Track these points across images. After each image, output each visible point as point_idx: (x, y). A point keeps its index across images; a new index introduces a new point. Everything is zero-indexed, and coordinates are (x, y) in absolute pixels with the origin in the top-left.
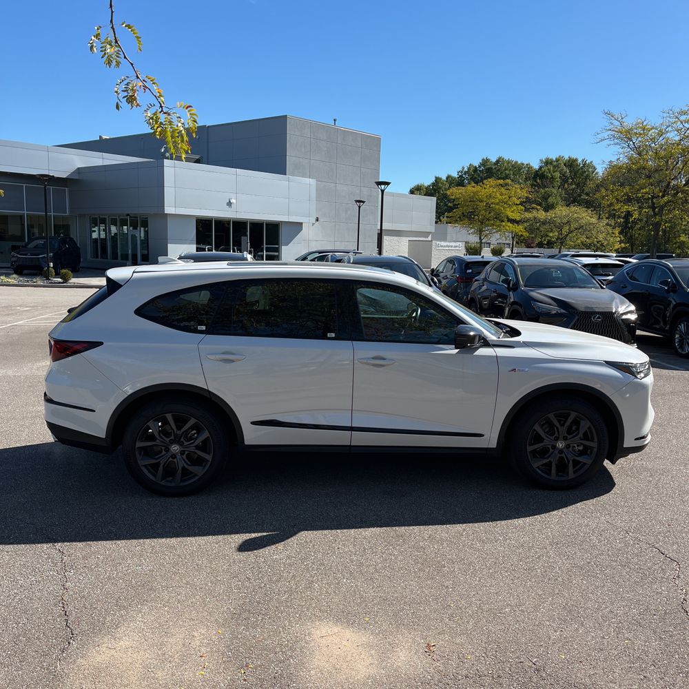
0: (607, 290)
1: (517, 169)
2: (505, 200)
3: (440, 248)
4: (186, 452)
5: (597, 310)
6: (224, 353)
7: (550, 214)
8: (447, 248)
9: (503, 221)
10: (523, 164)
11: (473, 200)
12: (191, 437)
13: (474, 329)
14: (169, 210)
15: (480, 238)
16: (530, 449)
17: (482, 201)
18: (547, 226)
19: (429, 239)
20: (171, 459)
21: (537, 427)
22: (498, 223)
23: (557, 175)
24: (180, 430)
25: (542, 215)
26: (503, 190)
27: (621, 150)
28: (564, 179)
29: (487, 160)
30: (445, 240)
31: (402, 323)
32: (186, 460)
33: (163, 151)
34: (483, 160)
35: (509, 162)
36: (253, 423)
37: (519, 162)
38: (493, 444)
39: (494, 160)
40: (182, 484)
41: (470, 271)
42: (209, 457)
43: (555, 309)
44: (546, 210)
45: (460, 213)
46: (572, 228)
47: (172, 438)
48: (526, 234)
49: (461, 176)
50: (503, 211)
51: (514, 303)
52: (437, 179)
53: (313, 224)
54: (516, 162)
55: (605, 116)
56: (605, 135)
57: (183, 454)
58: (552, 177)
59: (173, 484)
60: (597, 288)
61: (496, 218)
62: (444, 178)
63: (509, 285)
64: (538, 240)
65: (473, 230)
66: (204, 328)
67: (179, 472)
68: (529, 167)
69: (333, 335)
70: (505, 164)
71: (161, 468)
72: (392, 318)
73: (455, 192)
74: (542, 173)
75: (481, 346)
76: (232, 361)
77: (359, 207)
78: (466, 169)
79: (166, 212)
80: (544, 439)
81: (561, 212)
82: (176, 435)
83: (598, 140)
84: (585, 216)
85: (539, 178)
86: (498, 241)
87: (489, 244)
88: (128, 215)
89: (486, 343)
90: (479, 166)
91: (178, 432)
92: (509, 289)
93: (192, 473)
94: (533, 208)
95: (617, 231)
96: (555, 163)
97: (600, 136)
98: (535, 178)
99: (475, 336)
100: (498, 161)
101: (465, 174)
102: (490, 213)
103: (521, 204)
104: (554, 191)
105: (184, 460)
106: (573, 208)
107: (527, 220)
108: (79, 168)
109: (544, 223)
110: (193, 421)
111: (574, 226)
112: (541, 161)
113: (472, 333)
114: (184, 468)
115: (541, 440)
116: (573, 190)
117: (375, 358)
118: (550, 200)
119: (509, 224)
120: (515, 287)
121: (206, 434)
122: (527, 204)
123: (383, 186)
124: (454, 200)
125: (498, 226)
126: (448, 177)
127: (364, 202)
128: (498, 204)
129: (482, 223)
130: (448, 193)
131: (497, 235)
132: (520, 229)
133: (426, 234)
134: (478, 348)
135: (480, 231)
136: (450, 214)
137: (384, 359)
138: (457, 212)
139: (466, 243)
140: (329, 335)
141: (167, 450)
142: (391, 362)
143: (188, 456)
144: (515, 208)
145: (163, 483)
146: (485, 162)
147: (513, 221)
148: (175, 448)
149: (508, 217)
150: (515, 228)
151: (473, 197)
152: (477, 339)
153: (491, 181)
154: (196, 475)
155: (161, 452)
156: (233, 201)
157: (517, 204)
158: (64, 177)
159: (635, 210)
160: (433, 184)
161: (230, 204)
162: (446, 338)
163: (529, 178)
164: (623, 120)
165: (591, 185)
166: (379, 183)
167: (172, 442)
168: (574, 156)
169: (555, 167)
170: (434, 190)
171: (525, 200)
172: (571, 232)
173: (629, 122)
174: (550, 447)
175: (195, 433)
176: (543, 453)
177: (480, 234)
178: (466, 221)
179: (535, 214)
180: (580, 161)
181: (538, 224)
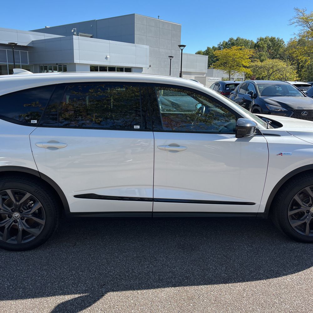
0: (308, 97)
1: (246, 43)
2: (242, 57)
3: (210, 80)
4: (25, 218)
5: (305, 109)
6: (49, 142)
7: (263, 64)
8: (213, 81)
9: (241, 67)
10: (249, 41)
11: (226, 56)
12: (29, 206)
13: (249, 122)
14: (76, 61)
15: (229, 75)
16: (290, 213)
17: (230, 57)
18: (262, 69)
19: (205, 76)
20: (13, 223)
21: (297, 198)
22: (238, 68)
23: (266, 45)
24: (19, 201)
25: (259, 64)
26: (241, 51)
27: (303, 28)
28: (269, 47)
29: (232, 39)
30: (212, 76)
31: (192, 117)
32: (26, 224)
33: (73, 31)
34: (230, 38)
35: (242, 40)
36: (76, 196)
37: (247, 40)
38: (262, 210)
39: (235, 39)
40: (23, 242)
41: (228, 89)
42: (42, 222)
43: (280, 108)
44: (262, 61)
45: (220, 63)
46: (274, 70)
47: (13, 207)
48: (252, 73)
49: (219, 47)
50: (241, 62)
51: (255, 105)
52: (208, 48)
53: (148, 68)
54: (246, 40)
55: (295, 11)
56: (295, 20)
57: (23, 220)
58: (263, 47)
59: (15, 242)
60: (302, 96)
61: (237, 65)
62: (211, 48)
63: (252, 95)
64: (257, 76)
65: (226, 71)
66: (35, 122)
67: (20, 233)
68: (252, 42)
69: (138, 127)
70: (241, 41)
71: (6, 230)
72: (186, 114)
73: (217, 53)
74: (258, 45)
75: (255, 135)
76: (56, 148)
77: (171, 60)
78: (222, 43)
79: (75, 62)
80: (301, 206)
81: (269, 62)
82: (16, 205)
83: (291, 23)
84: (281, 64)
85: (256, 46)
86: (237, 77)
87: (233, 78)
88: (57, 64)
89: (259, 133)
90: (228, 42)
91: (17, 203)
92: (252, 97)
93: (29, 234)
94: (255, 61)
95: (295, 72)
96: (265, 40)
97: (292, 21)
98: (255, 47)
99: (250, 128)
100: (237, 39)
101: (221, 46)
102: (234, 63)
103: (249, 58)
104: (264, 53)
105: (23, 224)
106: (274, 60)
107: (252, 66)
108: (33, 41)
109: (261, 68)
110: (28, 195)
111: (275, 69)
112: (258, 39)
113: (248, 125)
114: (23, 230)
115: (299, 206)
116: (273, 52)
117: (170, 145)
118: (262, 58)
119: (244, 68)
120: (256, 96)
121: (39, 205)
122: (252, 58)
123: (182, 48)
124: (217, 56)
125: (238, 69)
126: (213, 47)
127: (173, 57)
128: (238, 58)
129: (230, 68)
130: (214, 53)
131: (237, 74)
132: (249, 71)
133: (203, 74)
134: (252, 137)
135: (230, 72)
136: (215, 64)
137: (178, 146)
138: (218, 63)
139: (222, 78)
140: (135, 127)
141: (10, 217)
142: (184, 148)
143: (27, 221)
144: (246, 60)
145: (8, 241)
146: (231, 40)
147: (245, 67)
148: (17, 215)
149: (243, 65)
150: (246, 70)
151: (226, 55)
152: (252, 130)
153: (235, 47)
154: (33, 236)
155: (6, 218)
156: (108, 57)
157: (247, 59)
158: (26, 45)
159: (309, 59)
160: (206, 51)
161: (106, 58)
162: (226, 129)
163: (252, 47)
164: (304, 13)
165: (281, 50)
166: (180, 46)
167: (13, 211)
168: (273, 36)
169: (265, 41)
170: (207, 53)
171: (251, 56)
172: (273, 72)
173: (307, 13)
174: (305, 211)
175: (32, 204)
176: (300, 216)
177: (229, 73)
178: (223, 67)
179: (256, 63)
180: (276, 38)
181: (257, 68)
